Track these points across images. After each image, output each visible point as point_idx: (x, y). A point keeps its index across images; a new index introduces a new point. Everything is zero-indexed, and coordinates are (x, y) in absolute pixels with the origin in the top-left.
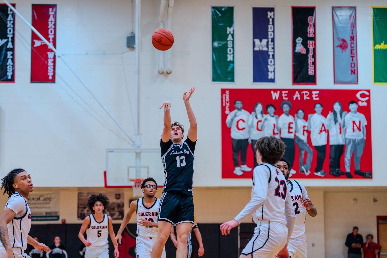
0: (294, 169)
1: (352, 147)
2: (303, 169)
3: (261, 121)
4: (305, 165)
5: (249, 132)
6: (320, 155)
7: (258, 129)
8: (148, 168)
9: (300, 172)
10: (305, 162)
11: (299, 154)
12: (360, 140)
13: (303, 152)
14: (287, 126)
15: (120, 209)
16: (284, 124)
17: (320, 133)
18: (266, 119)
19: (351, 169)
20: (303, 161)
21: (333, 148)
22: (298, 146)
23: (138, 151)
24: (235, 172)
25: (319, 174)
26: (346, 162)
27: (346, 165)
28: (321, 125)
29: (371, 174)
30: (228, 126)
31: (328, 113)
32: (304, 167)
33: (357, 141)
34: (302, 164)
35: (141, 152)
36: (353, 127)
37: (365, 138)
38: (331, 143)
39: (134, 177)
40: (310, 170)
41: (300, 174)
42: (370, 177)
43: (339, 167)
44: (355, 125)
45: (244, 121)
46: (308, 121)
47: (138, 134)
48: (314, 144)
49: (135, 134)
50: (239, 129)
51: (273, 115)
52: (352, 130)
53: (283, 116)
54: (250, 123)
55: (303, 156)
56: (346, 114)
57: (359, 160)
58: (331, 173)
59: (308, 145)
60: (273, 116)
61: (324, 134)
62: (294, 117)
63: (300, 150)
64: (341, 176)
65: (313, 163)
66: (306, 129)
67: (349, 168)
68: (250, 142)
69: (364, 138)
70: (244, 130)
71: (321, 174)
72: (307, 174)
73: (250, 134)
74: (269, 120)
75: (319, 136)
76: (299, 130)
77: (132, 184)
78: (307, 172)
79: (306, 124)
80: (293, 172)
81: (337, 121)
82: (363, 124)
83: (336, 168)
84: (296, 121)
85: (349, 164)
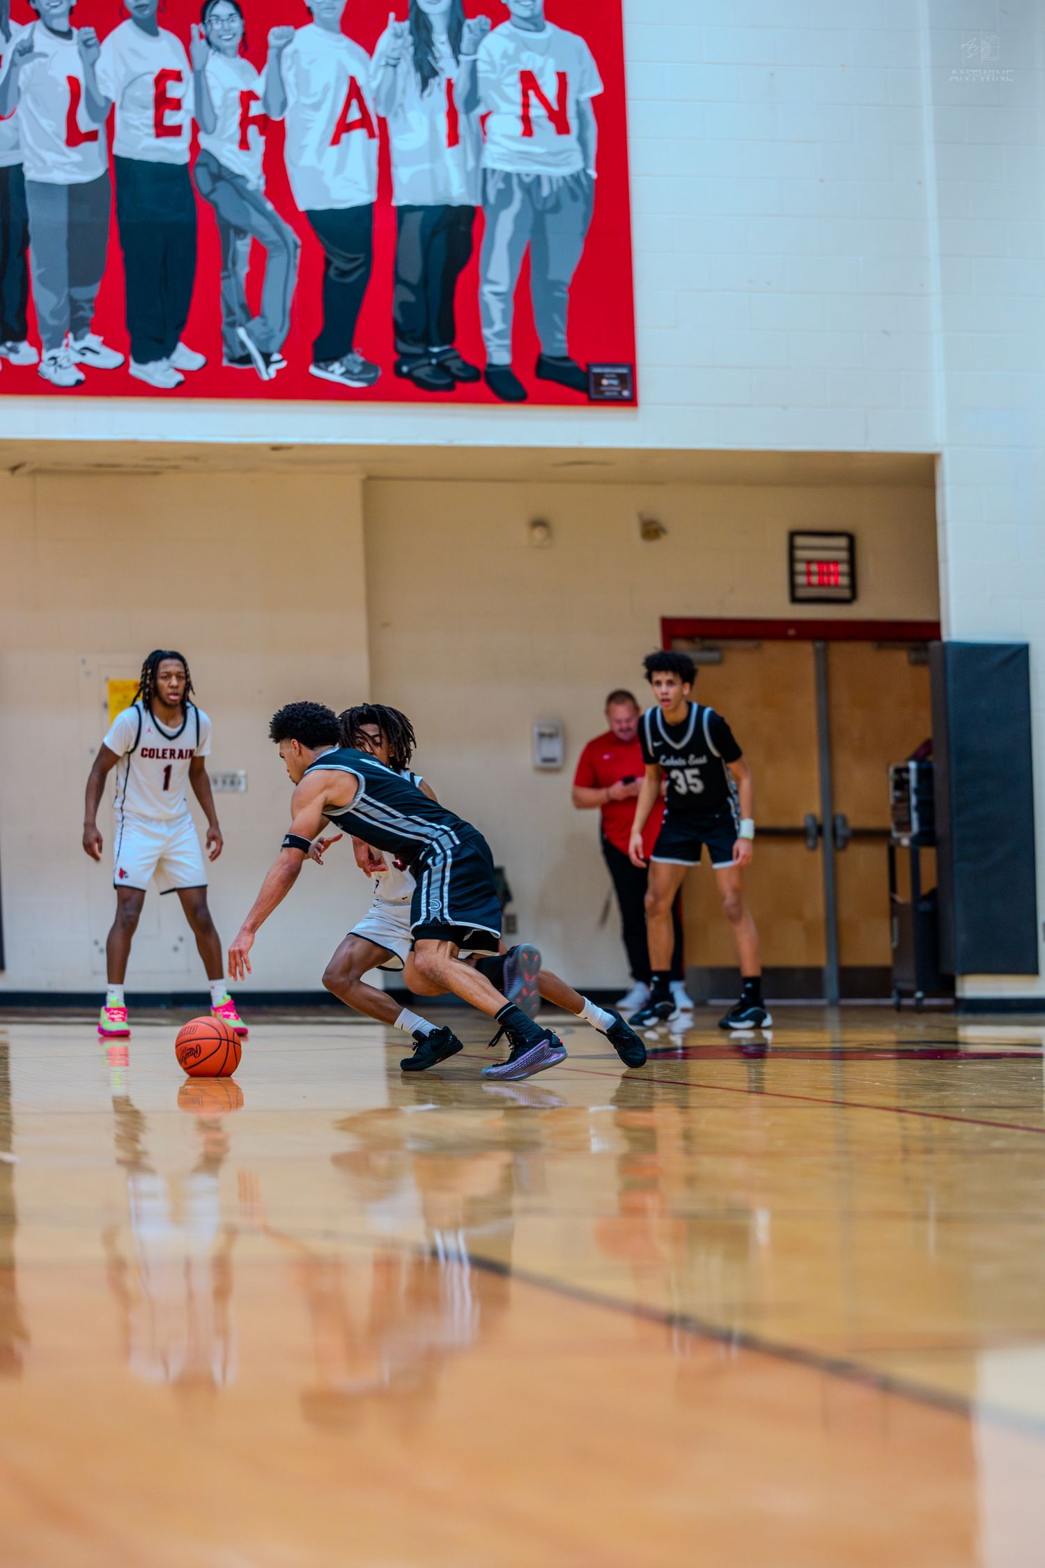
0: (194, 347)
1: (518, 218)
2: (243, 345)
4: (257, 321)
6: (338, 262)
9: (225, 363)
10: (253, 307)
12: (566, 180)
14: (148, 93)
16: (134, 80)
17: (336, 141)
18: (26, 50)
19: (516, 349)
20: (244, 300)
21: (413, 224)
22: (212, 209)
25: (335, 373)
26: (486, 307)
27: (491, 324)
28: (344, 90)
29: (629, 380)
31: (383, 25)
32: (250, 334)
33: (546, 190)
34: (239, 314)
36: (526, 105)
37: (593, 173)
38: (401, 198)
40: (284, 352)
41: (228, 368)
42: (627, 396)
43: (448, 337)
44: (534, 100)
46: (265, 70)
48: (305, 200)
51: (63, 24)
52: (519, 127)
53: (126, 32)
55: (243, 269)
56: (484, 33)
57: (563, 295)
58: (405, 369)
59: (269, 206)
60: (67, 35)
61: (360, 144)
62: (186, 41)
63: (221, 234)
64: (460, 387)
65: (298, 313)
66: (256, 109)
67: (508, 342)
69: (584, 170)
71: (349, 373)
72: (268, 374)
74: (44, 55)
76: (216, 118)
78: (267, 358)
79: (258, 85)
80: (188, 358)
81: (435, 73)
82: (581, 90)
83: (434, 345)
84: (198, 66)
85: (504, 321)
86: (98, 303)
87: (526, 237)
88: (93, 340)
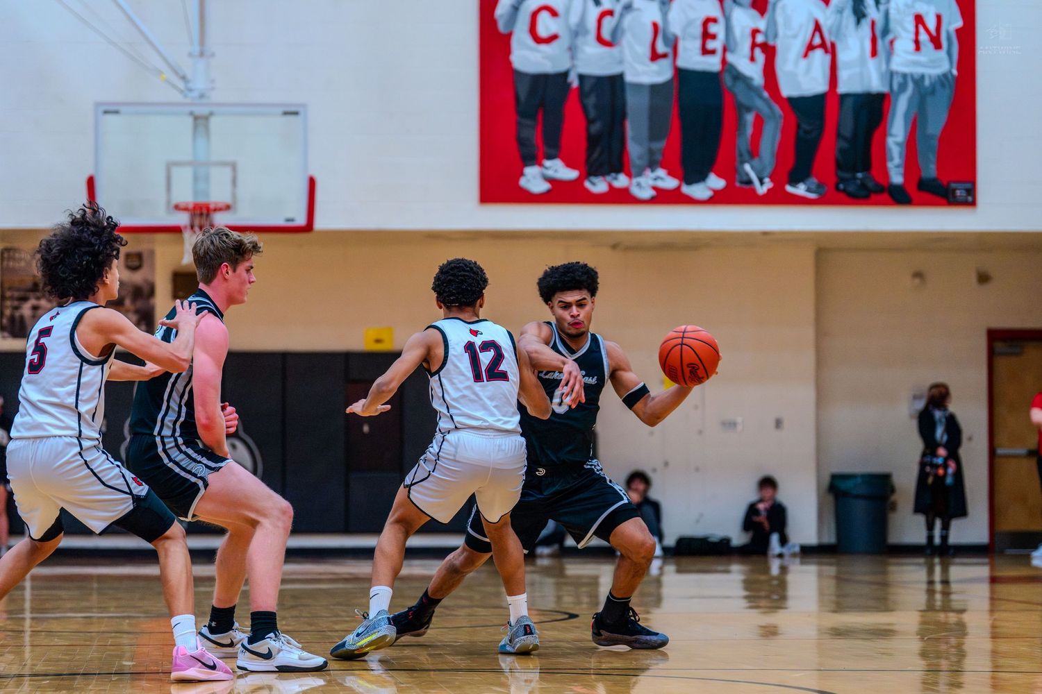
0: (720, 175)
1: (910, 101)
2: (747, 174)
3: (610, 13)
4: (756, 161)
5: (572, 50)
6: (805, 126)
7: (600, 40)
8: (234, 166)
9: (738, 184)
10: (754, 152)
11: (738, 124)
12: (939, 77)
13: (750, 118)
14: (698, 30)
15: (140, 304)
16: (690, 23)
17: (806, 55)
18: (628, 7)
19: (906, 175)
20: (749, 147)
21: (849, 104)
22: (733, 96)
23: (202, 111)
24: (523, 182)
25: (800, 190)
26: (890, 150)
27: (892, 160)
28: (811, 27)
29: (972, 192)
30: (502, 27)
32: (753, 168)
33: (927, 83)
34: (746, 156)
35: (211, 114)
36: (917, 33)
37: (955, 72)
38: (842, 89)
39: (186, 196)
40: (772, 178)
41: (739, 188)
42: (970, 200)
43: (867, 167)
44: (921, 30)
45: (554, 13)
46: (767, 15)
47: (202, 54)
48: (787, 90)
49: (190, 55)
50: (538, 40)
52: (912, 46)
54: (574, 19)
55: (749, 130)
57: (935, 143)
58: (841, 186)
59: (766, 94)
61: (819, 56)
63: (738, 111)
64: (873, 197)
65: (780, 155)
66: (760, 39)
67: (901, 170)
68: (575, 83)
69: (950, 71)
70: (555, 44)
71: (809, 190)
72: (762, 190)
73: (573, 58)
74: (638, 9)
75: (804, 62)
76: (736, 44)
77: (182, 219)
78: (762, 183)
79: (761, 24)
80: (715, 182)
81: (864, 16)
82: (950, 23)
83: (858, 172)
84: (727, 14)
85: (900, 157)
86: (665, 152)
87: (914, 110)
88: (661, 172)
